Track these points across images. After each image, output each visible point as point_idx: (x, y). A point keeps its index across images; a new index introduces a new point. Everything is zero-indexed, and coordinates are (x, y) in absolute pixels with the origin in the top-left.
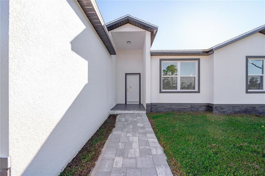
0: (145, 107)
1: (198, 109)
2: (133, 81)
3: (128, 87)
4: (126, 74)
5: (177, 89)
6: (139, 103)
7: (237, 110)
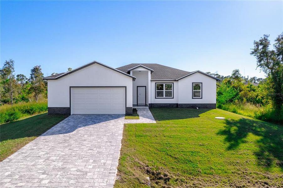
0: (148, 105)
1: (173, 106)
2: (141, 91)
3: (138, 95)
4: (137, 87)
5: (163, 97)
6: (145, 104)
7: (188, 106)
